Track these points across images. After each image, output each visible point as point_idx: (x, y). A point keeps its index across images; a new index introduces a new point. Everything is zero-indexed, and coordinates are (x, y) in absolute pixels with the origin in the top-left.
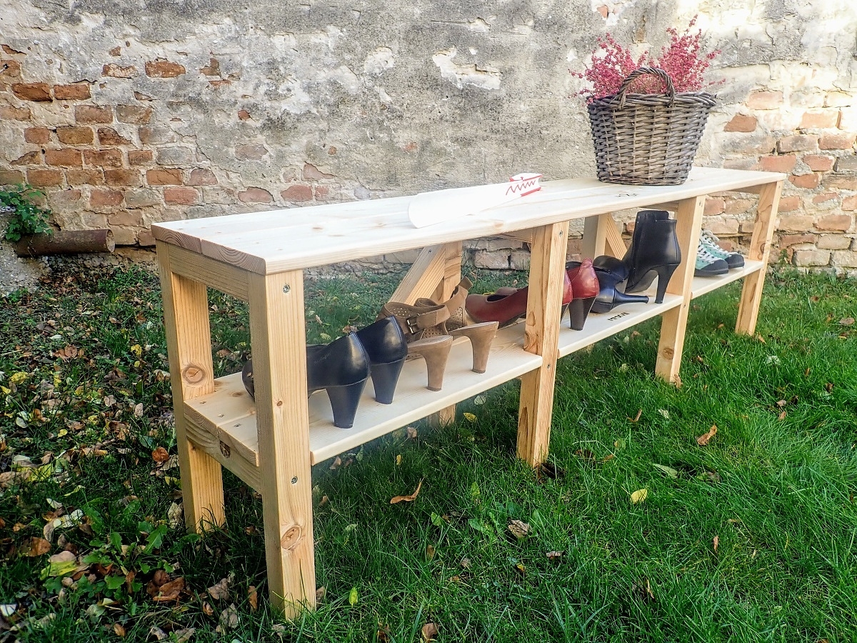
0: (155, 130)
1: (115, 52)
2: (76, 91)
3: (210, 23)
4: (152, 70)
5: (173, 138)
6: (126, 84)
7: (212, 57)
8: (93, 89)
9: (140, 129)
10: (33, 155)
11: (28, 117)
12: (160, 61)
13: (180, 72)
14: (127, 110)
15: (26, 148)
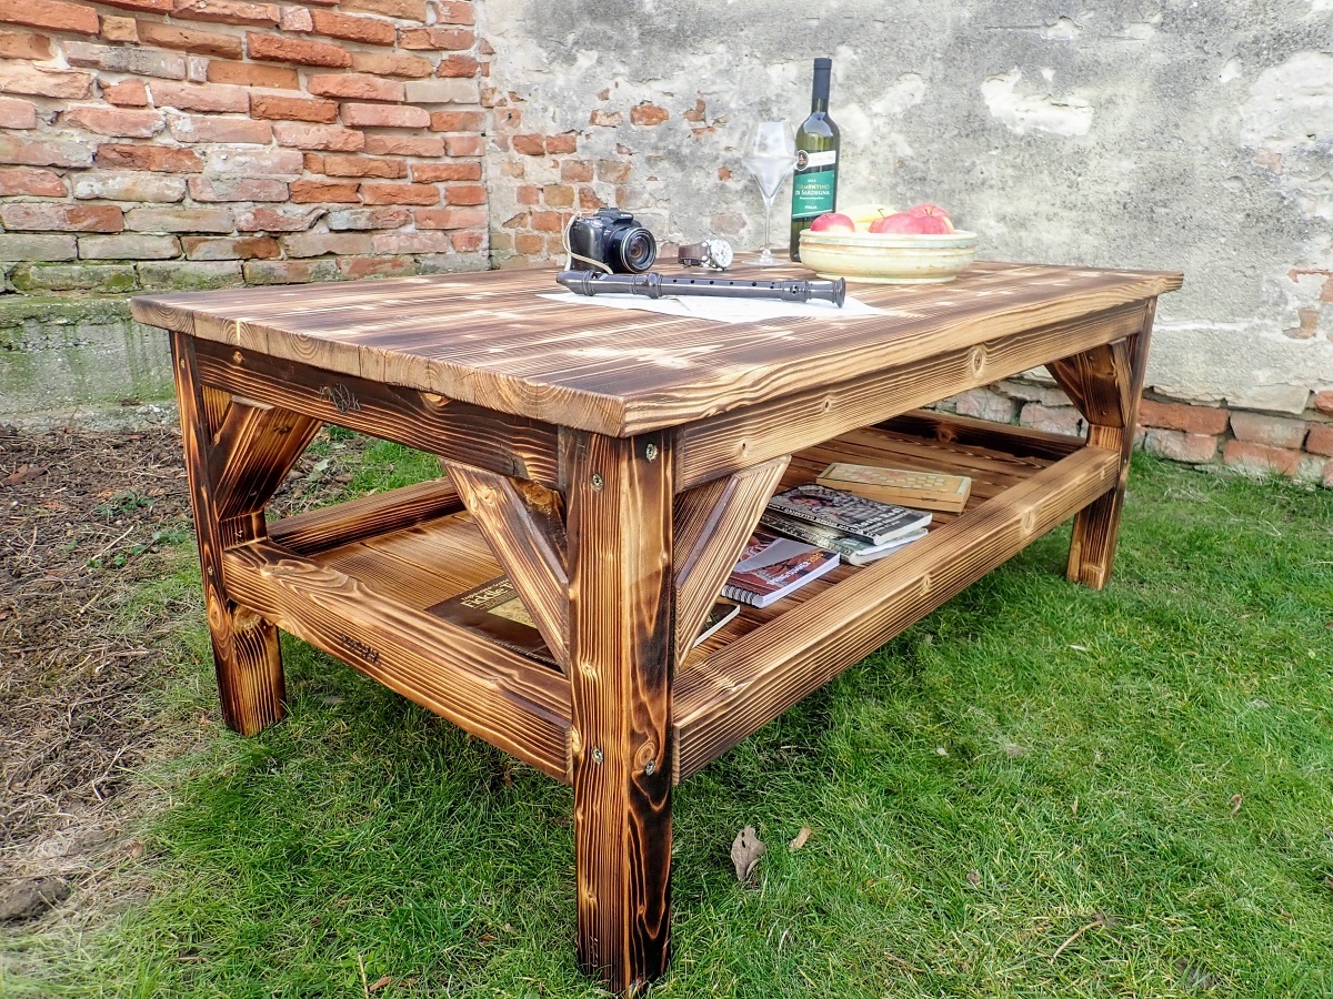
0: (631, 192)
1: (604, 96)
2: (564, 144)
3: (701, 52)
4: (636, 116)
5: (648, 202)
6: (610, 134)
7: (699, 97)
8: (580, 140)
9: (618, 190)
10: (521, 216)
11: (522, 174)
12: (646, 104)
13: (664, 118)
14: (607, 167)
15: (517, 209)
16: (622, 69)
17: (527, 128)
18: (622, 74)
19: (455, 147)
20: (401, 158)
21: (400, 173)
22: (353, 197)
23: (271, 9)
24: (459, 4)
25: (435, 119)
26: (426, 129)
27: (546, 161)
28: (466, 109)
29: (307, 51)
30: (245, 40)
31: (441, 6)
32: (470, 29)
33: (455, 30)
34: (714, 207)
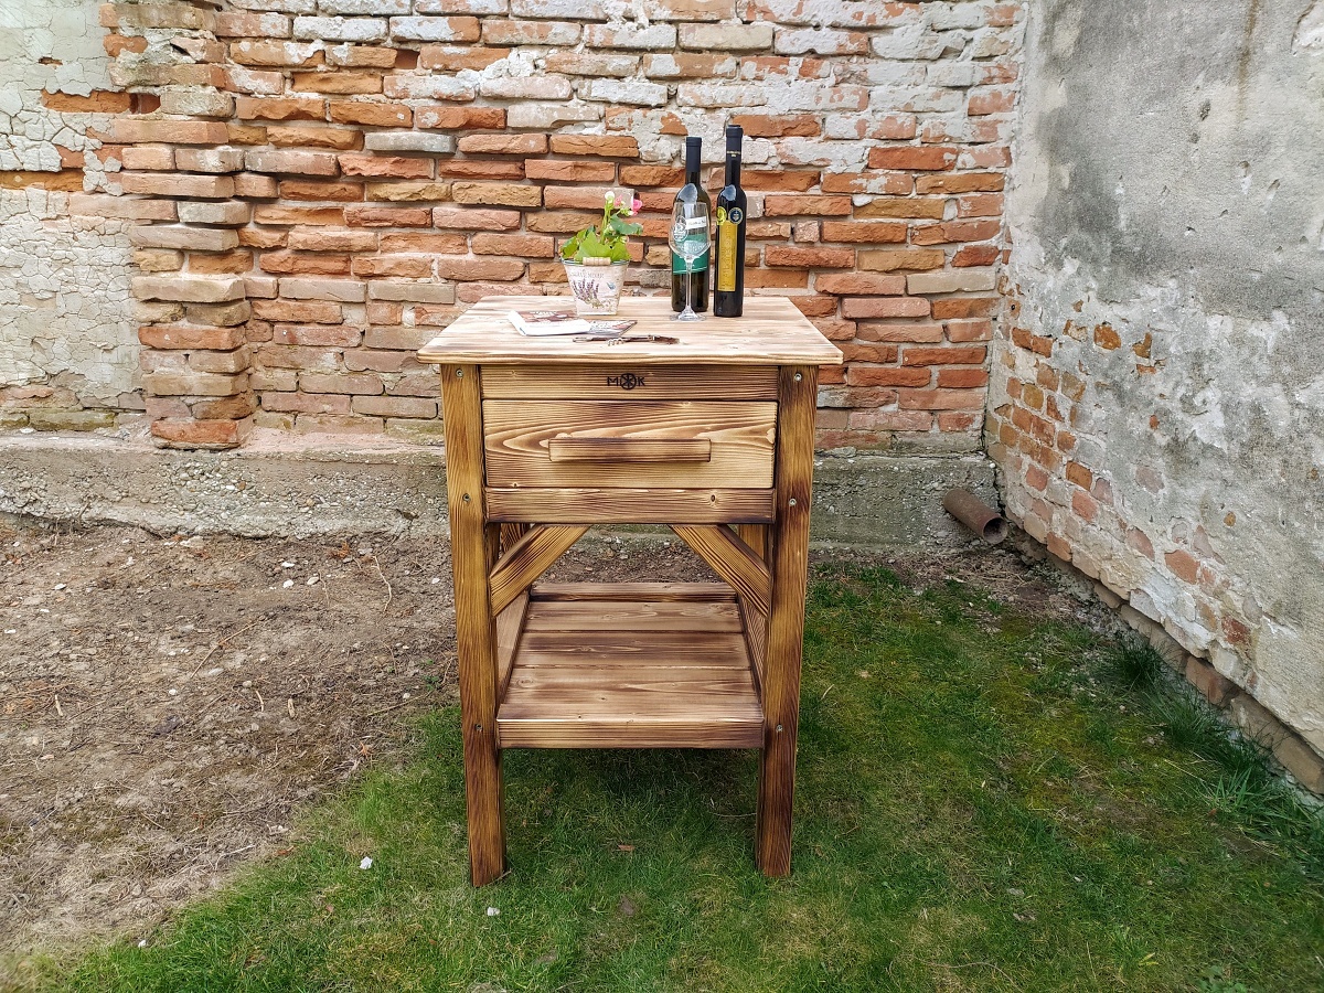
0: (1082, 413)
1: (1078, 307)
2: (1044, 346)
4: (1098, 335)
6: (1076, 348)
7: (1147, 331)
8: (1055, 347)
9: (1073, 407)
10: (1008, 407)
11: (1013, 366)
12: (1107, 326)
13: (1117, 345)
14: (1069, 380)
15: (1005, 398)
16: (1094, 285)
17: (1022, 323)
18: (1093, 289)
19: (955, 334)
20: (892, 344)
21: (890, 358)
22: (837, 379)
23: (784, 228)
24: (984, 197)
25: (936, 308)
26: (924, 317)
27: (1032, 358)
28: (976, 296)
29: (811, 259)
30: (763, 251)
31: (962, 201)
32: (995, 219)
33: (975, 222)
34: (1141, 455)
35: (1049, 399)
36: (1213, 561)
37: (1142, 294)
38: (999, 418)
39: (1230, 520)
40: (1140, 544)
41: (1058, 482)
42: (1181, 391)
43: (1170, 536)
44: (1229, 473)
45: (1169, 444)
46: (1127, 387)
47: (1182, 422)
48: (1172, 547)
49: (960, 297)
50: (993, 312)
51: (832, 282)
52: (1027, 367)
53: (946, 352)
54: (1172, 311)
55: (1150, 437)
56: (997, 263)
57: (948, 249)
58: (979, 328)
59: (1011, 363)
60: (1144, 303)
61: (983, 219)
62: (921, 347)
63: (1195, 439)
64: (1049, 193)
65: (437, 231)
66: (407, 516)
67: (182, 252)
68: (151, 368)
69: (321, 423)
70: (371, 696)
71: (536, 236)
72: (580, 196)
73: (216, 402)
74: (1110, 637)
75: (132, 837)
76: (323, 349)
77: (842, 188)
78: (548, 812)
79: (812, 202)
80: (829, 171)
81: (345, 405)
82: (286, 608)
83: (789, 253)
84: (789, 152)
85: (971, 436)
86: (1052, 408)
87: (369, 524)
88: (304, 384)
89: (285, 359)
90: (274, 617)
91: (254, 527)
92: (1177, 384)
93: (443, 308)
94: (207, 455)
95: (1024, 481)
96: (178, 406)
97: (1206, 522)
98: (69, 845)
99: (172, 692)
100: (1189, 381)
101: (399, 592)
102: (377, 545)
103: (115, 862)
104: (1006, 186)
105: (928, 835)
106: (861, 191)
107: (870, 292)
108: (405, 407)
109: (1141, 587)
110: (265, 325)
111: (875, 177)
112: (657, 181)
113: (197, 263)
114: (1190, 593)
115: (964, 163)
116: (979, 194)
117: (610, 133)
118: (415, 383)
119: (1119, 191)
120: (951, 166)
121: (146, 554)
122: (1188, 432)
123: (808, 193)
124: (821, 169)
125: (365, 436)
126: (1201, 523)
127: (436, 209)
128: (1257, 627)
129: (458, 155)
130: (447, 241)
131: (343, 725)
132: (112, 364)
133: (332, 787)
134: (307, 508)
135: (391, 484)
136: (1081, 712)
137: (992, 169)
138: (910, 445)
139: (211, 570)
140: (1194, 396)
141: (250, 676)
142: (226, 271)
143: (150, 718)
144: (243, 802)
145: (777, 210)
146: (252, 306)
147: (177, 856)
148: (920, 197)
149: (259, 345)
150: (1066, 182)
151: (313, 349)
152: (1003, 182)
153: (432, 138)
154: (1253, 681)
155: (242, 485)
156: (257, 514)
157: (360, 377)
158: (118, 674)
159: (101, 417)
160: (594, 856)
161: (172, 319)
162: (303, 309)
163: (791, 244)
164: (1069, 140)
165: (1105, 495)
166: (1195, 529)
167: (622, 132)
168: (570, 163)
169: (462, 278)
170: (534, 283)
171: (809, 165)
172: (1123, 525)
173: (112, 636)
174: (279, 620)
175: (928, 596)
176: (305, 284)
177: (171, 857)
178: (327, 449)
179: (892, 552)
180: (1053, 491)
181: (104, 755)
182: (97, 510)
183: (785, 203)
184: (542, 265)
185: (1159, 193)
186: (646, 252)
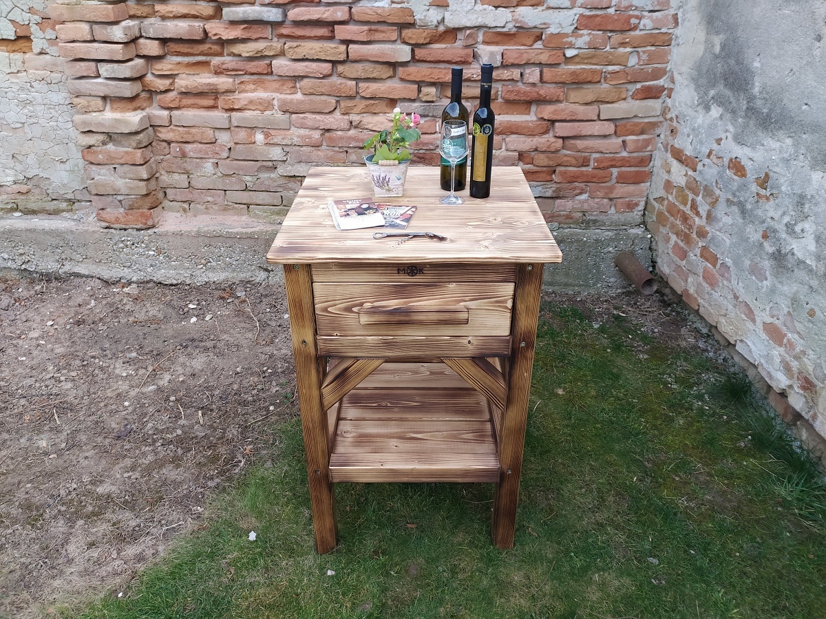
0: (715, 216)
1: (719, 141)
2: (692, 163)
4: (731, 165)
5: (721, 228)
6: (715, 171)
7: (767, 171)
8: (700, 166)
9: (709, 211)
10: (663, 199)
11: (669, 172)
12: (738, 160)
13: (744, 175)
14: (708, 192)
15: (662, 193)
16: (731, 128)
17: (678, 143)
18: (730, 132)
19: (630, 146)
20: (586, 154)
21: (585, 163)
22: (548, 178)
23: (516, 73)
24: (657, 50)
25: (619, 128)
26: (610, 135)
27: (683, 169)
28: (646, 120)
29: (534, 95)
30: (500, 89)
31: (641, 53)
32: (664, 65)
33: (649, 68)
34: (753, 255)
35: (693, 200)
36: (796, 336)
37: (765, 144)
38: (656, 205)
39: (812, 313)
40: (747, 312)
41: (694, 258)
42: (786, 219)
43: (768, 312)
44: (814, 283)
45: (774, 253)
46: (749, 206)
47: (785, 240)
48: (769, 320)
49: (636, 120)
50: (658, 132)
51: (548, 111)
52: (679, 174)
53: (623, 159)
54: (786, 161)
55: (761, 244)
56: (663, 97)
57: (629, 86)
58: (647, 142)
59: (668, 169)
60: (766, 150)
61: (656, 65)
62: (606, 155)
63: (793, 254)
64: (704, 54)
65: (276, 78)
66: (266, 270)
67: (104, 98)
68: (92, 177)
69: (207, 208)
70: (250, 409)
71: (344, 81)
72: (374, 53)
73: (137, 198)
74: (720, 361)
75: (108, 515)
76: (204, 160)
77: (557, 44)
78: (362, 499)
79: (536, 55)
80: (549, 31)
81: (222, 198)
82: (193, 340)
83: (519, 92)
84: (520, 19)
85: (636, 214)
86: (694, 207)
87: (242, 276)
88: (193, 183)
89: (179, 167)
90: (186, 347)
91: (169, 278)
92: (784, 214)
93: (283, 132)
94: (135, 232)
95: (670, 252)
96: (112, 201)
97: (794, 311)
98: (71, 522)
99: (126, 404)
100: (793, 213)
101: (264, 325)
102: (248, 289)
103: (100, 534)
104: (673, 42)
105: (601, 517)
106: (571, 46)
107: (574, 118)
108: (261, 198)
109: (745, 340)
110: (165, 144)
111: (582, 36)
112: (427, 40)
113: (115, 106)
114: (777, 352)
115: (644, 25)
116: (653, 48)
117: (394, 5)
118: (267, 183)
119: (757, 64)
120: (635, 28)
121: (102, 298)
122: (789, 248)
123: (533, 47)
124: (543, 30)
125: (235, 218)
126: (791, 310)
127: (274, 62)
128: (822, 385)
129: (287, 22)
130: (283, 85)
131: (233, 432)
132: (67, 171)
133: (230, 479)
134: (202, 266)
135: (255, 251)
136: (698, 422)
137: (664, 30)
138: (595, 221)
139: (145, 310)
140: (795, 224)
141: (174, 392)
142: (135, 109)
143: (114, 425)
144: (175, 489)
145: (511, 61)
146: (155, 131)
147: (137, 529)
148: (613, 50)
149: (162, 157)
150: (717, 49)
151: (198, 160)
152: (671, 39)
153: (269, 11)
154: (814, 417)
155: (159, 251)
156: (170, 269)
157: (230, 178)
158: (92, 391)
159: (64, 205)
160: (392, 532)
161: (103, 144)
162: (189, 133)
163: (520, 84)
164: (723, 18)
165: (726, 275)
166: (786, 313)
167: (402, 5)
168: (366, 28)
169: (294, 111)
170: (344, 114)
171: (535, 27)
172: (736, 297)
173: (85, 363)
174: (189, 349)
175: (602, 330)
176: (189, 115)
177: (134, 530)
178: (212, 228)
179: (579, 292)
180: (689, 262)
181: (87, 454)
182: (68, 267)
183: (517, 55)
184: (348, 101)
185: (786, 73)
186: (419, 91)
